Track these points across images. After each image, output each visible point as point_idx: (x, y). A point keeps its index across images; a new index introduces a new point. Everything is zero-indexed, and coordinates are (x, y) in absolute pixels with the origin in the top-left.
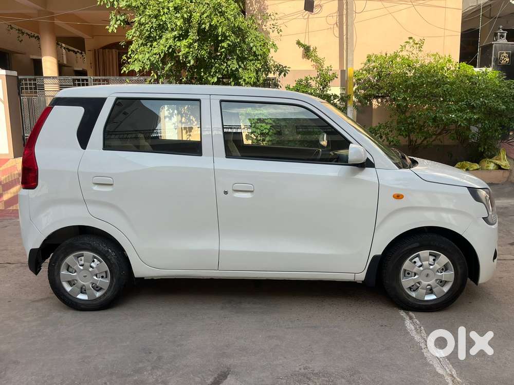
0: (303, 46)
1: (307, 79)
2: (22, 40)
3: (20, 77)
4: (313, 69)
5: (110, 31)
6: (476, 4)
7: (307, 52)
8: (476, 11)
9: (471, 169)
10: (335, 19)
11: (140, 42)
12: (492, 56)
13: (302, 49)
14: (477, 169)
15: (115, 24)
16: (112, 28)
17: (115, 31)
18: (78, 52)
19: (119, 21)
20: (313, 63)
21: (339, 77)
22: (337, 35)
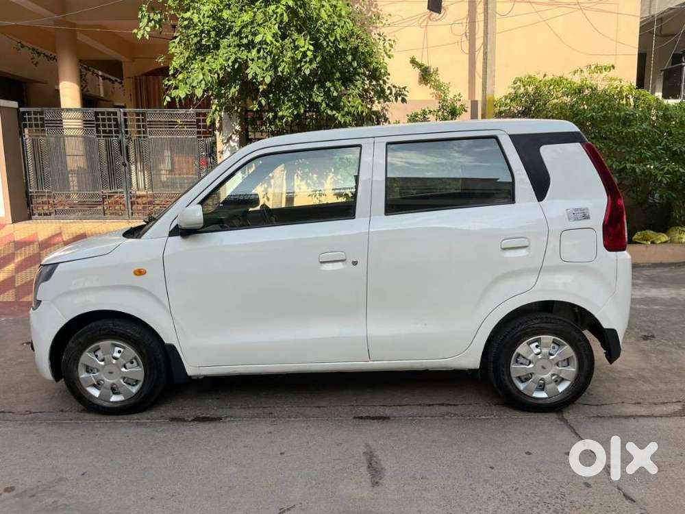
0: (420, 66)
1: (424, 113)
2: (37, 63)
3: (22, 109)
4: (432, 99)
5: (139, 36)
6: (648, 15)
7: (426, 75)
8: (647, 24)
9: (658, 242)
10: (463, 28)
11: (186, 54)
12: (681, 83)
13: (417, 71)
14: (665, 242)
15: (147, 25)
16: (142, 32)
17: (147, 37)
18: (116, 81)
19: (153, 22)
20: (432, 90)
21: (469, 110)
22: (467, 50)
